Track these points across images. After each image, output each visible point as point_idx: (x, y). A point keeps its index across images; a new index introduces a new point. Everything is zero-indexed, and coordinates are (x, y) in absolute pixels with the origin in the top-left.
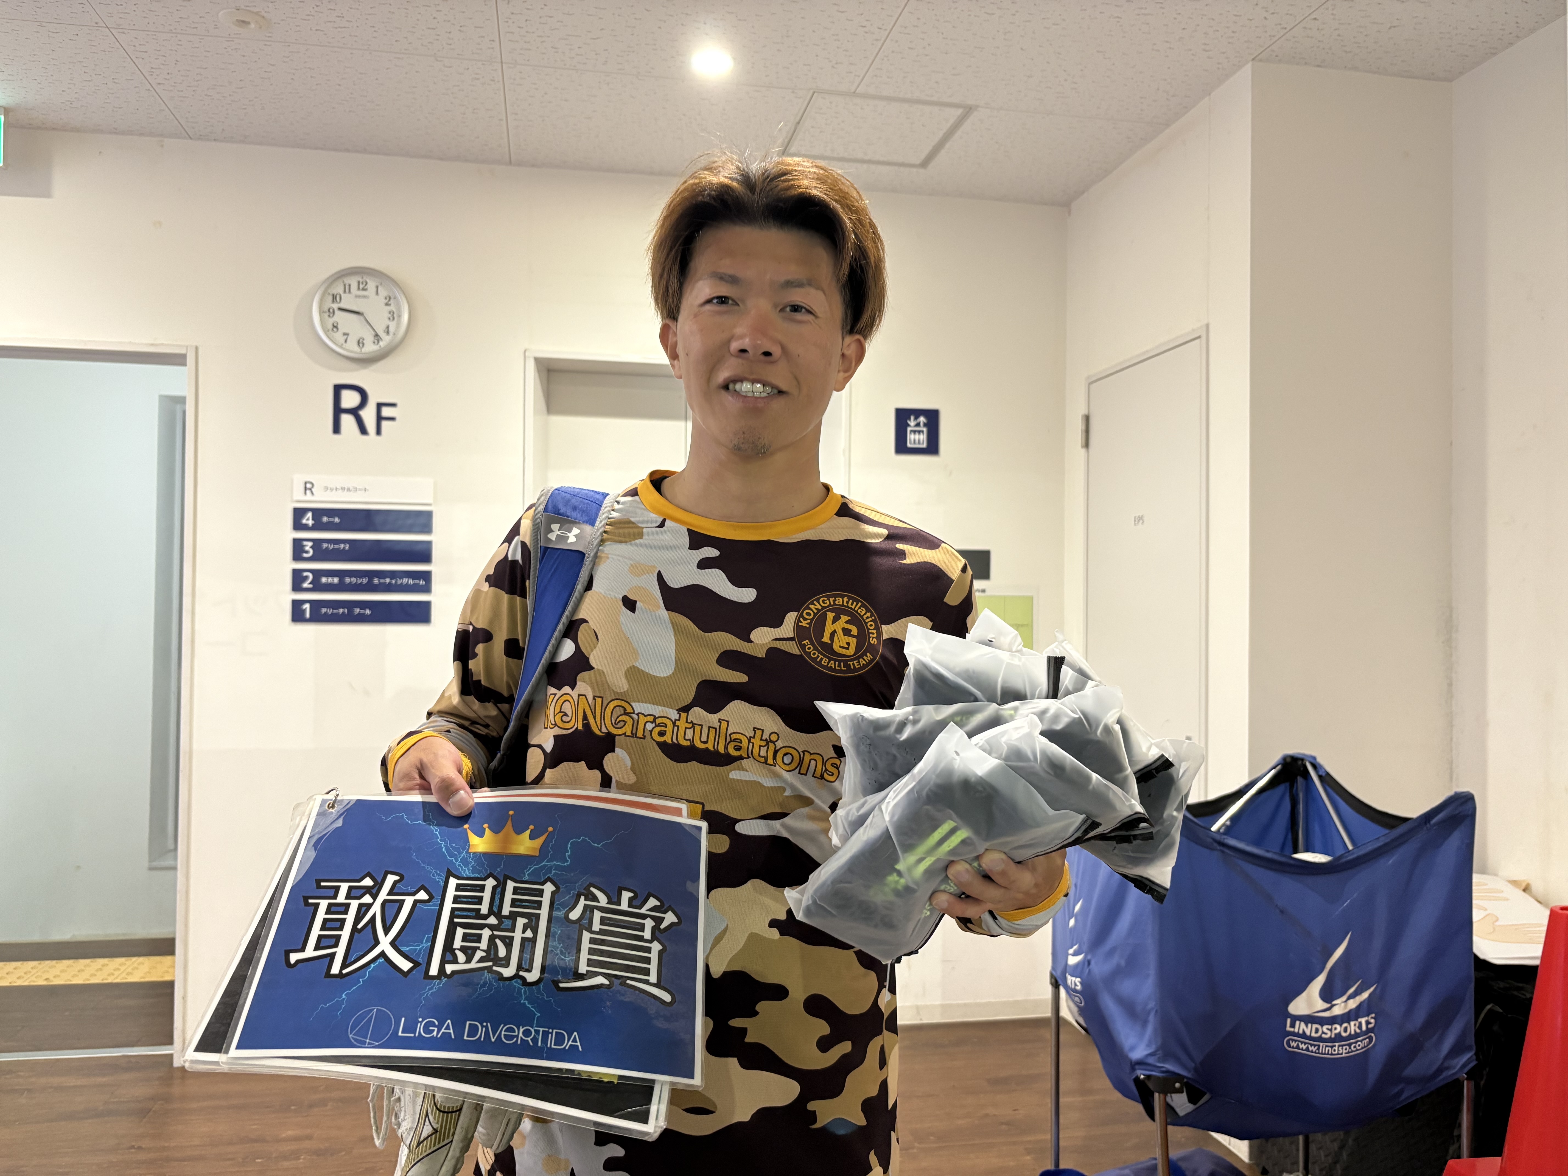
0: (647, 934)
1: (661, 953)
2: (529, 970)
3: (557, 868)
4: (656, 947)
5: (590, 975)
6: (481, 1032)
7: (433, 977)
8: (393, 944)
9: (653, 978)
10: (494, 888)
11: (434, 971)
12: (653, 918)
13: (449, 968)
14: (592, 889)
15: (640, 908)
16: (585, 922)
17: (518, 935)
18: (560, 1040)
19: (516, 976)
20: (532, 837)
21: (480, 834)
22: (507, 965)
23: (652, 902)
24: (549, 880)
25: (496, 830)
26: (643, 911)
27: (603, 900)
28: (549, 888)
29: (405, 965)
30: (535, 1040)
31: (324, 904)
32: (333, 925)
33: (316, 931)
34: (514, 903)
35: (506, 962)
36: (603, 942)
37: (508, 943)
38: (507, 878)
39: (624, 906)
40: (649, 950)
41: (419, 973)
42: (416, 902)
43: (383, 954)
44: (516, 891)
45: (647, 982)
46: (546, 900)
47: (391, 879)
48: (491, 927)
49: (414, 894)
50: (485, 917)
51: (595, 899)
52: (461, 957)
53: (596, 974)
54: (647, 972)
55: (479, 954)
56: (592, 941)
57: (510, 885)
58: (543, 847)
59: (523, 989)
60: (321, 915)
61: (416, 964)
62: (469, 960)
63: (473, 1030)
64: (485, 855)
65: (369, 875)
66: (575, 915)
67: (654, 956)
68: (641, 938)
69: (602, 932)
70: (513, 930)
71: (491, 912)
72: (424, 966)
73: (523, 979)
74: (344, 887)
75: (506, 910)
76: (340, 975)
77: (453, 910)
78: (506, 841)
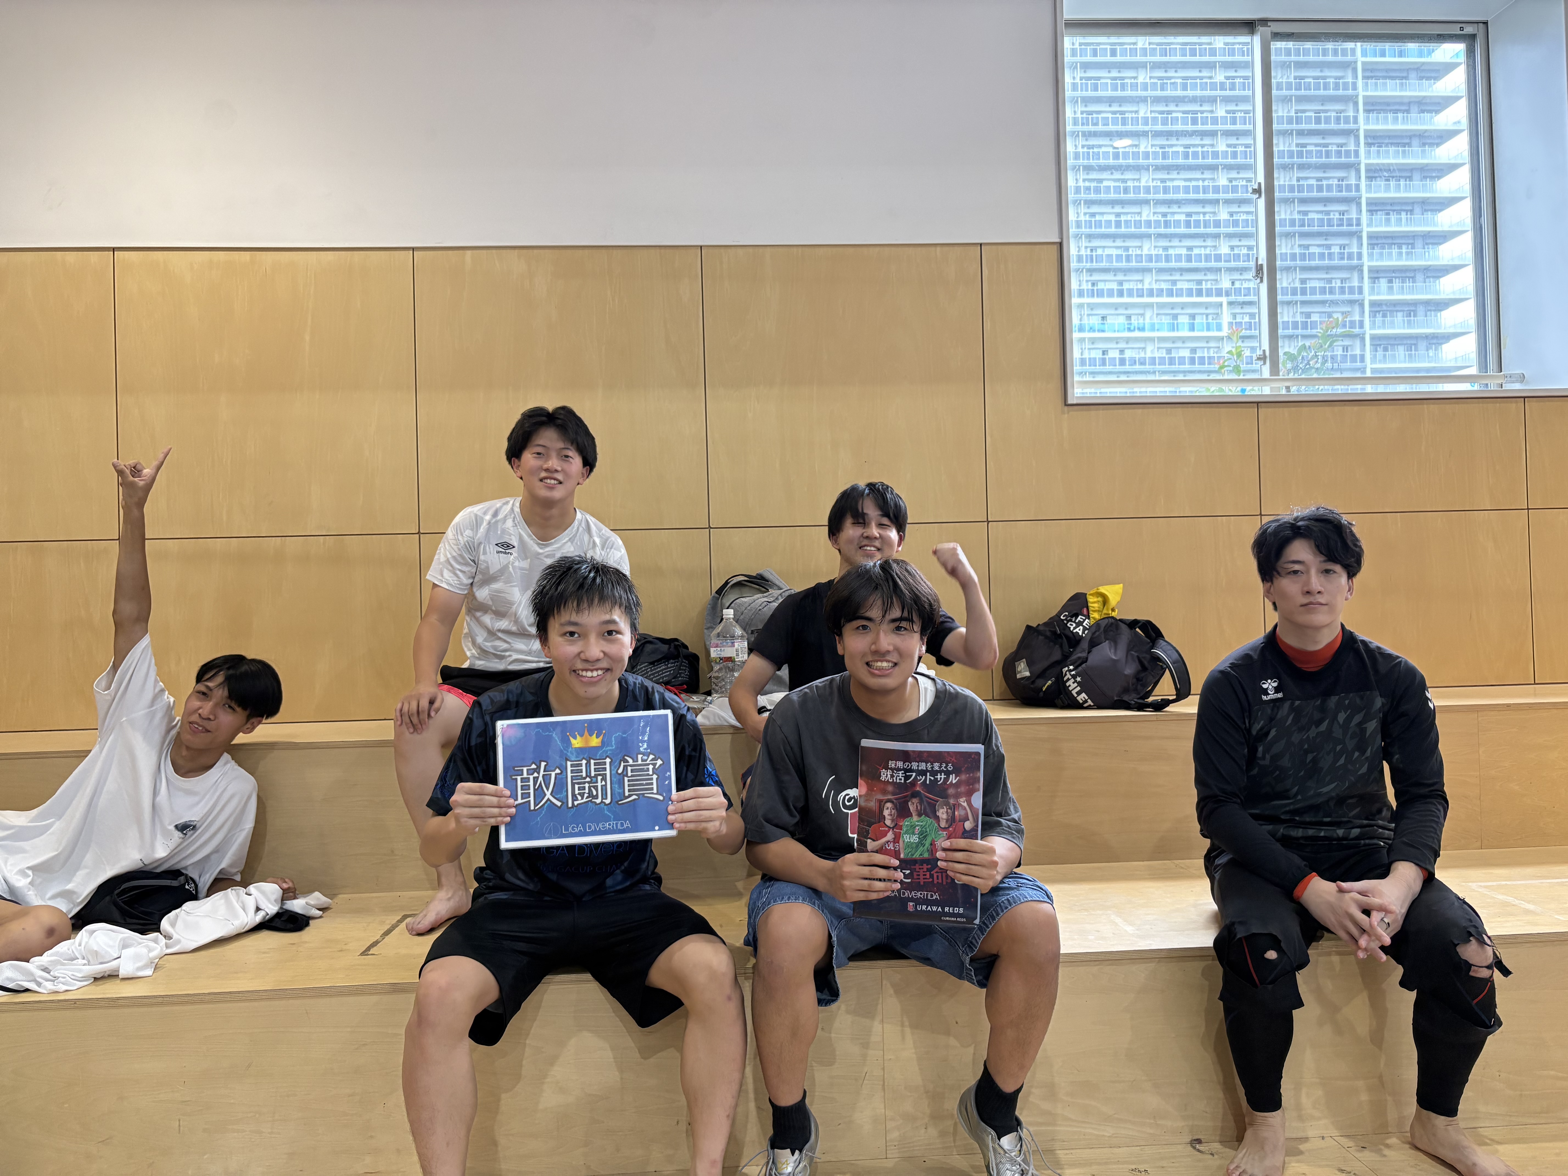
0: (651, 772)
1: (657, 779)
2: (606, 799)
3: (610, 750)
4: (655, 777)
5: (630, 796)
6: (593, 828)
7: (570, 808)
8: (551, 794)
9: (655, 791)
10: (586, 764)
11: (570, 805)
12: (652, 764)
13: (576, 803)
14: (626, 757)
15: (646, 760)
16: (625, 773)
17: (599, 784)
18: (622, 825)
19: (602, 802)
20: (597, 737)
21: (575, 738)
22: (597, 798)
23: (651, 757)
24: (607, 756)
25: (581, 736)
26: (648, 762)
27: (631, 761)
28: (608, 760)
29: (559, 804)
30: (613, 827)
31: (519, 778)
32: (525, 787)
33: (520, 792)
34: (595, 770)
35: (596, 797)
36: (633, 780)
37: (596, 788)
38: (590, 758)
39: (640, 762)
40: (652, 779)
41: (564, 806)
42: (556, 774)
43: (548, 799)
44: (595, 764)
45: (653, 793)
46: (608, 766)
47: (543, 764)
48: (589, 782)
49: (554, 771)
50: (585, 778)
51: (628, 762)
52: (579, 798)
53: (632, 795)
54: (652, 789)
55: (586, 795)
56: (629, 781)
57: (592, 762)
58: (603, 742)
59: (605, 807)
60: (519, 784)
61: (563, 803)
62: (582, 799)
63: (590, 827)
64: (579, 748)
65: (533, 763)
66: (620, 771)
67: (654, 781)
68: (648, 775)
69: (632, 776)
70: (597, 782)
71: (587, 776)
72: (565, 804)
73: (604, 803)
74: (525, 769)
75: (593, 774)
76: (534, 810)
77: (572, 776)
78: (587, 741)
